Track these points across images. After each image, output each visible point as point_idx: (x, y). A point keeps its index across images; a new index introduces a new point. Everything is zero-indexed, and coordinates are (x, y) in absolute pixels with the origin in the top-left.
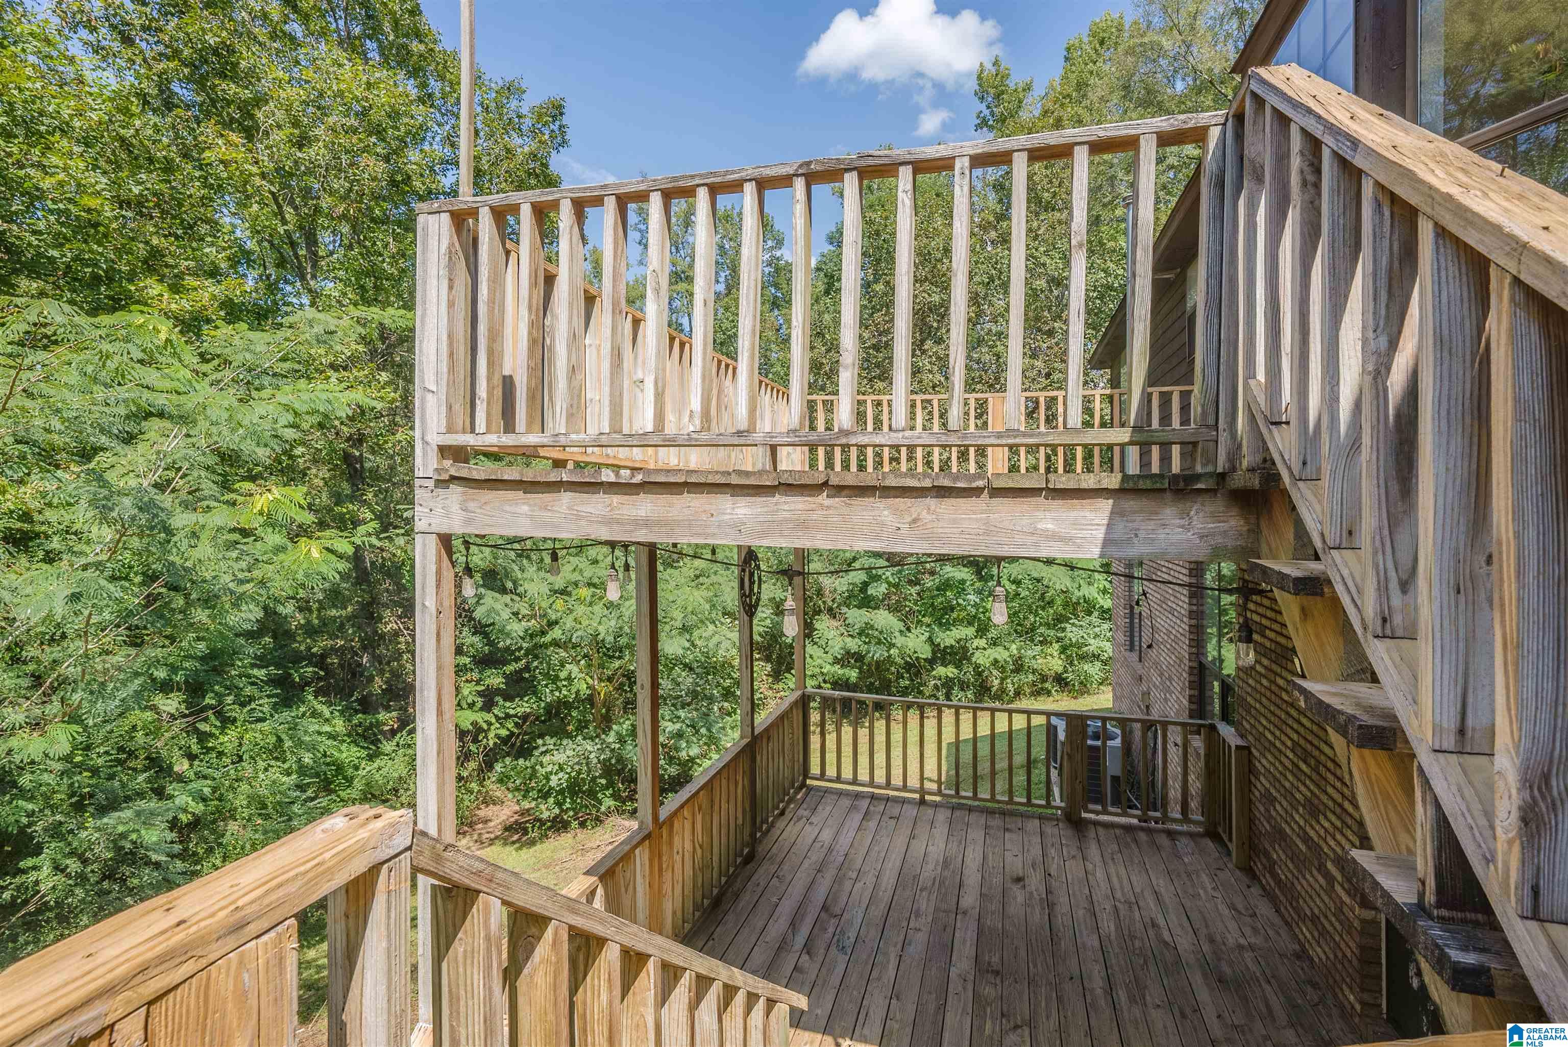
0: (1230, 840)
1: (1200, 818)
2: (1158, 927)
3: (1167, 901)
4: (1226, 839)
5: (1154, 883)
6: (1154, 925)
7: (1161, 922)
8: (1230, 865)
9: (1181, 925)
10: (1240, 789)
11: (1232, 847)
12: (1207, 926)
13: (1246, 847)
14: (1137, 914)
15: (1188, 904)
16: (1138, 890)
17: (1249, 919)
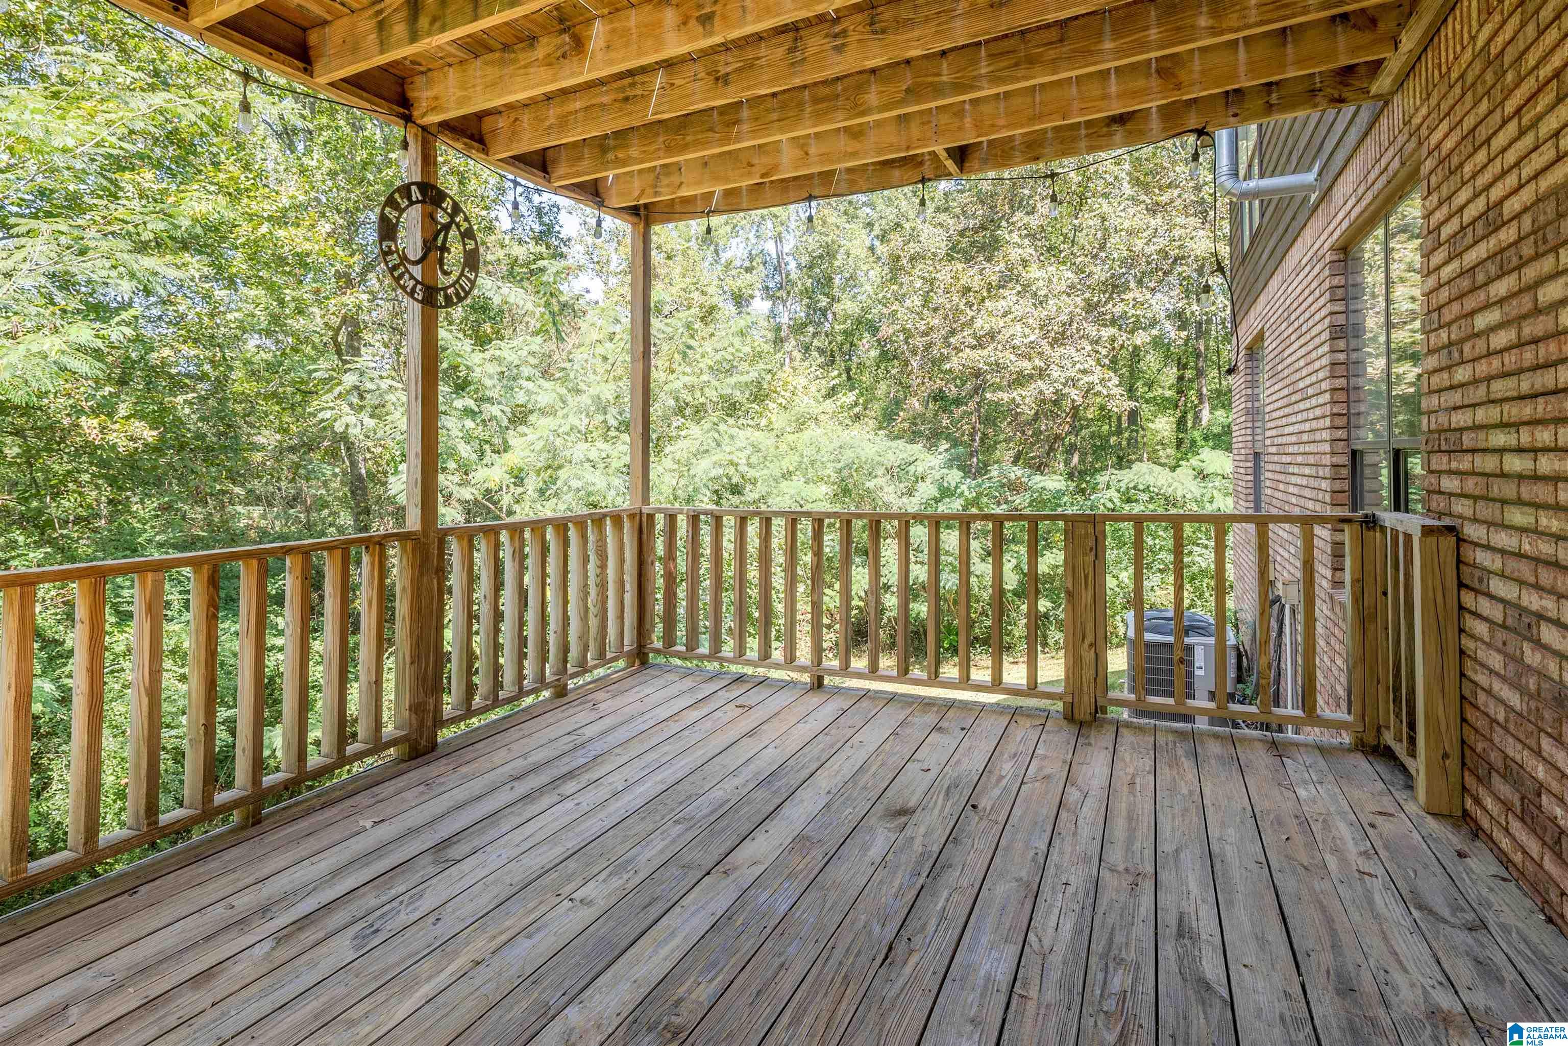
0: (1413, 754)
1: (1342, 715)
2: (1194, 938)
3: (1236, 874)
4: (1400, 750)
5: (1214, 833)
6: (1183, 931)
7: (1206, 926)
8: (1411, 808)
9: (1262, 941)
10: (1436, 626)
11: (1418, 767)
12: (1336, 947)
13: (1453, 764)
14: (1146, 901)
15: (1288, 884)
16: (1166, 847)
17: (1462, 938)
